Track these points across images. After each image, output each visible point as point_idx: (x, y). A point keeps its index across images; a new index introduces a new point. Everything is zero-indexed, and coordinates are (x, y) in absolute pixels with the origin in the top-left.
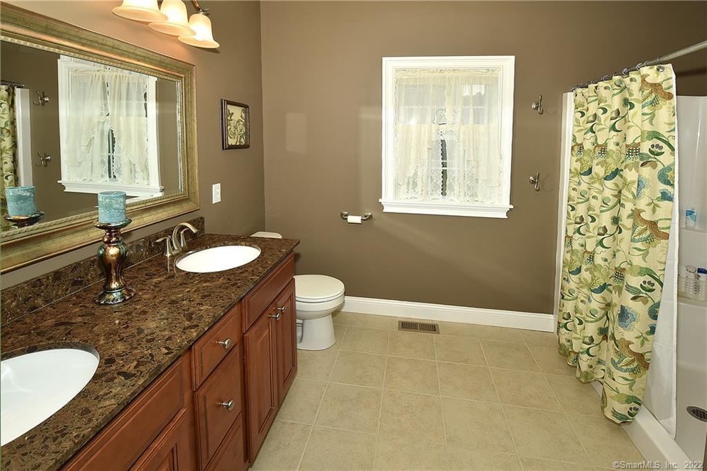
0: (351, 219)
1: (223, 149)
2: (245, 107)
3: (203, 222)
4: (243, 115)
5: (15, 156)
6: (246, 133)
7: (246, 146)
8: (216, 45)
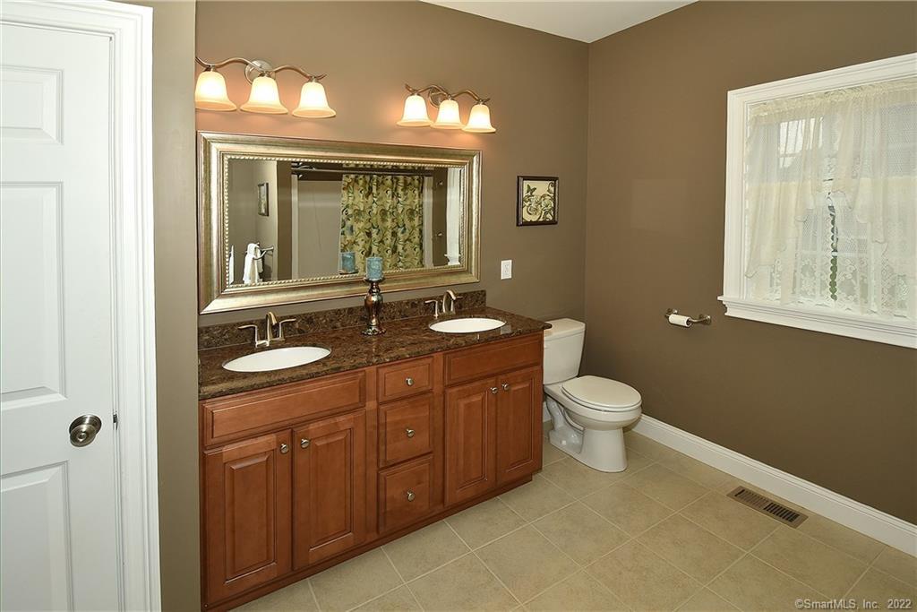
0: (674, 319)
1: (517, 225)
2: (553, 179)
3: (485, 295)
4: (552, 189)
5: (421, 231)
6: (554, 209)
7: (553, 222)
8: (494, 130)
